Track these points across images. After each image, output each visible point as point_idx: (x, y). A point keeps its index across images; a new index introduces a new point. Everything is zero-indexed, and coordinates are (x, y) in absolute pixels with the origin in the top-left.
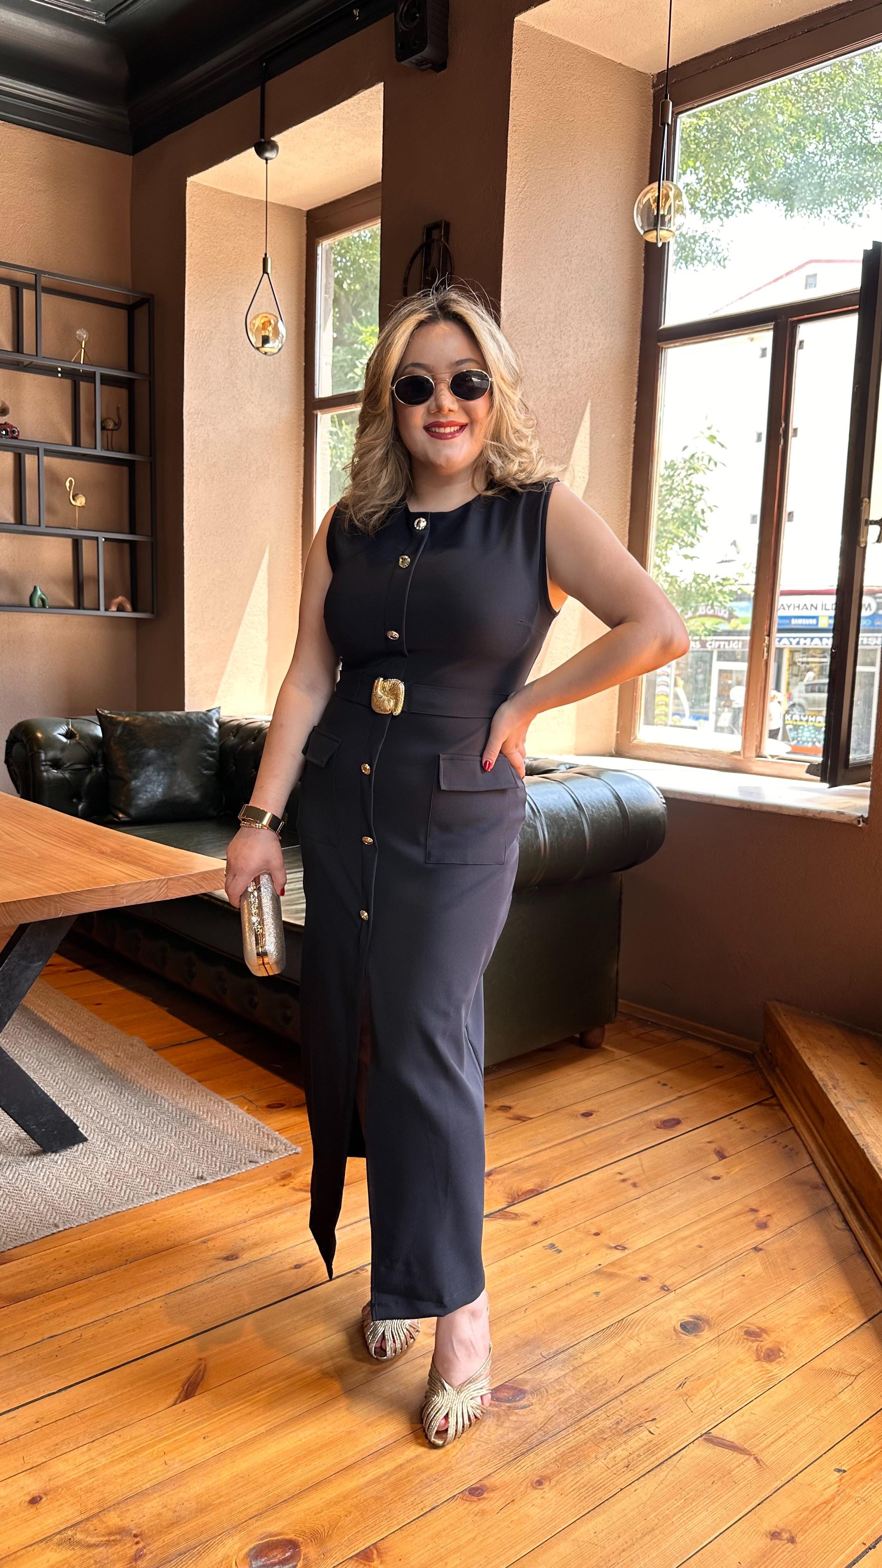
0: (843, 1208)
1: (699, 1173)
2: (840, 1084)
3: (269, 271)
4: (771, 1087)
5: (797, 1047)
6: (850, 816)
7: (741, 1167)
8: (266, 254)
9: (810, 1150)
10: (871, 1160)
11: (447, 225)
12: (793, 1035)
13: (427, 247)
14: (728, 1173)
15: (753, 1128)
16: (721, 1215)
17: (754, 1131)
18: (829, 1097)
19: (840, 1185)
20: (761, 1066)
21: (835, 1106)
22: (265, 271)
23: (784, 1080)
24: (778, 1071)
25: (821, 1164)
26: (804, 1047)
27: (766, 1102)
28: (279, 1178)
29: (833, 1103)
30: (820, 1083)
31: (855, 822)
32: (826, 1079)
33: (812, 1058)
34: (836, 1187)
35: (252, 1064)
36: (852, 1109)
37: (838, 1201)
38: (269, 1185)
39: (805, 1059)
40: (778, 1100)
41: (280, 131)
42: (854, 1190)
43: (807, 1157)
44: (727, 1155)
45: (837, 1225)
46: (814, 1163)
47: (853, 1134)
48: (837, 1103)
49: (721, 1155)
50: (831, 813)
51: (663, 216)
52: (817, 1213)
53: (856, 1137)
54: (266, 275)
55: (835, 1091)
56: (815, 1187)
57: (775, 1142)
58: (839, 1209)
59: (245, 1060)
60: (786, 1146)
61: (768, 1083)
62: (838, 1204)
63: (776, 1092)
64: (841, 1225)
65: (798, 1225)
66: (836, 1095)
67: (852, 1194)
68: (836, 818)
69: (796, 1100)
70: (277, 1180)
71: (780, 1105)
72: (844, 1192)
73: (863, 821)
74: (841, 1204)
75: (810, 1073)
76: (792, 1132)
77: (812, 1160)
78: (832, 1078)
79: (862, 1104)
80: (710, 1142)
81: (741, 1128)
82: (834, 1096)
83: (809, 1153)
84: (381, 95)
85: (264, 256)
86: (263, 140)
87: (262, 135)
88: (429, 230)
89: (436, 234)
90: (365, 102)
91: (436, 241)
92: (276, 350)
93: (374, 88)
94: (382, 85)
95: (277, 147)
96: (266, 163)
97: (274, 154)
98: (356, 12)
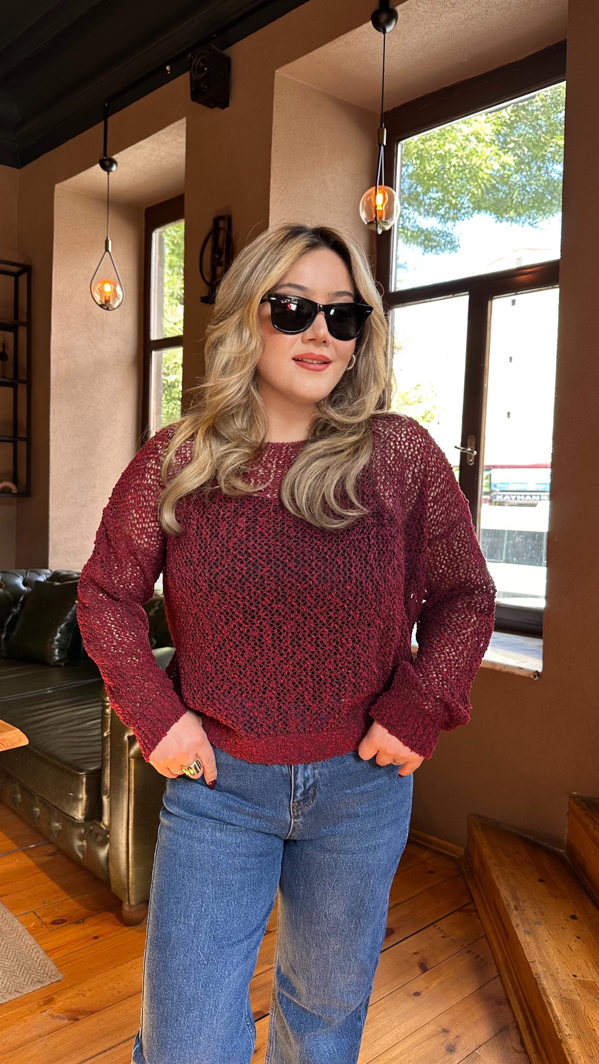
0: (521, 1028)
1: (403, 989)
2: (521, 904)
3: (110, 250)
4: (471, 894)
5: (489, 864)
6: (528, 671)
7: (439, 980)
9: (497, 962)
10: (541, 992)
11: (230, 219)
12: (486, 850)
13: (215, 233)
14: (427, 988)
15: (452, 937)
16: (418, 1037)
17: (453, 940)
18: (511, 917)
19: (520, 1002)
20: (464, 871)
21: (515, 928)
22: (107, 250)
23: (480, 887)
24: (477, 878)
25: (506, 976)
26: (494, 864)
27: (465, 908)
28: (41, 1003)
29: (514, 925)
30: (505, 902)
31: (532, 676)
32: (509, 899)
33: (500, 877)
34: (516, 1003)
35: (48, 879)
36: (528, 933)
37: (518, 1019)
38: (31, 1012)
39: (494, 876)
40: (475, 905)
41: (117, 152)
42: (531, 1011)
43: (494, 966)
44: (429, 968)
45: (516, 1047)
46: (500, 975)
47: (529, 961)
48: (517, 926)
49: (424, 968)
50: (514, 667)
52: (499, 1032)
53: (531, 965)
54: (107, 253)
55: (515, 912)
56: (499, 1003)
57: (469, 952)
58: (518, 1027)
59: (44, 874)
60: (479, 956)
61: (468, 889)
62: (517, 1022)
63: (475, 899)
64: (518, 1047)
65: (482, 1048)
66: (516, 917)
67: (528, 1014)
68: (517, 672)
69: (488, 909)
70: (40, 1006)
71: (476, 911)
72: (523, 1011)
73: (538, 675)
74: (520, 1022)
75: (498, 890)
76: (484, 939)
77: (498, 971)
78: (515, 898)
79: (537, 926)
80: (415, 953)
81: (443, 937)
82: (514, 917)
83: (496, 964)
84: (185, 126)
85: (106, 239)
86: (105, 158)
87: (105, 154)
88: (216, 221)
89: (222, 224)
90: (175, 131)
91: (222, 228)
92: (115, 306)
93: (180, 122)
94: (184, 120)
95: (116, 163)
96: (108, 174)
97: (114, 168)
98: (168, 68)
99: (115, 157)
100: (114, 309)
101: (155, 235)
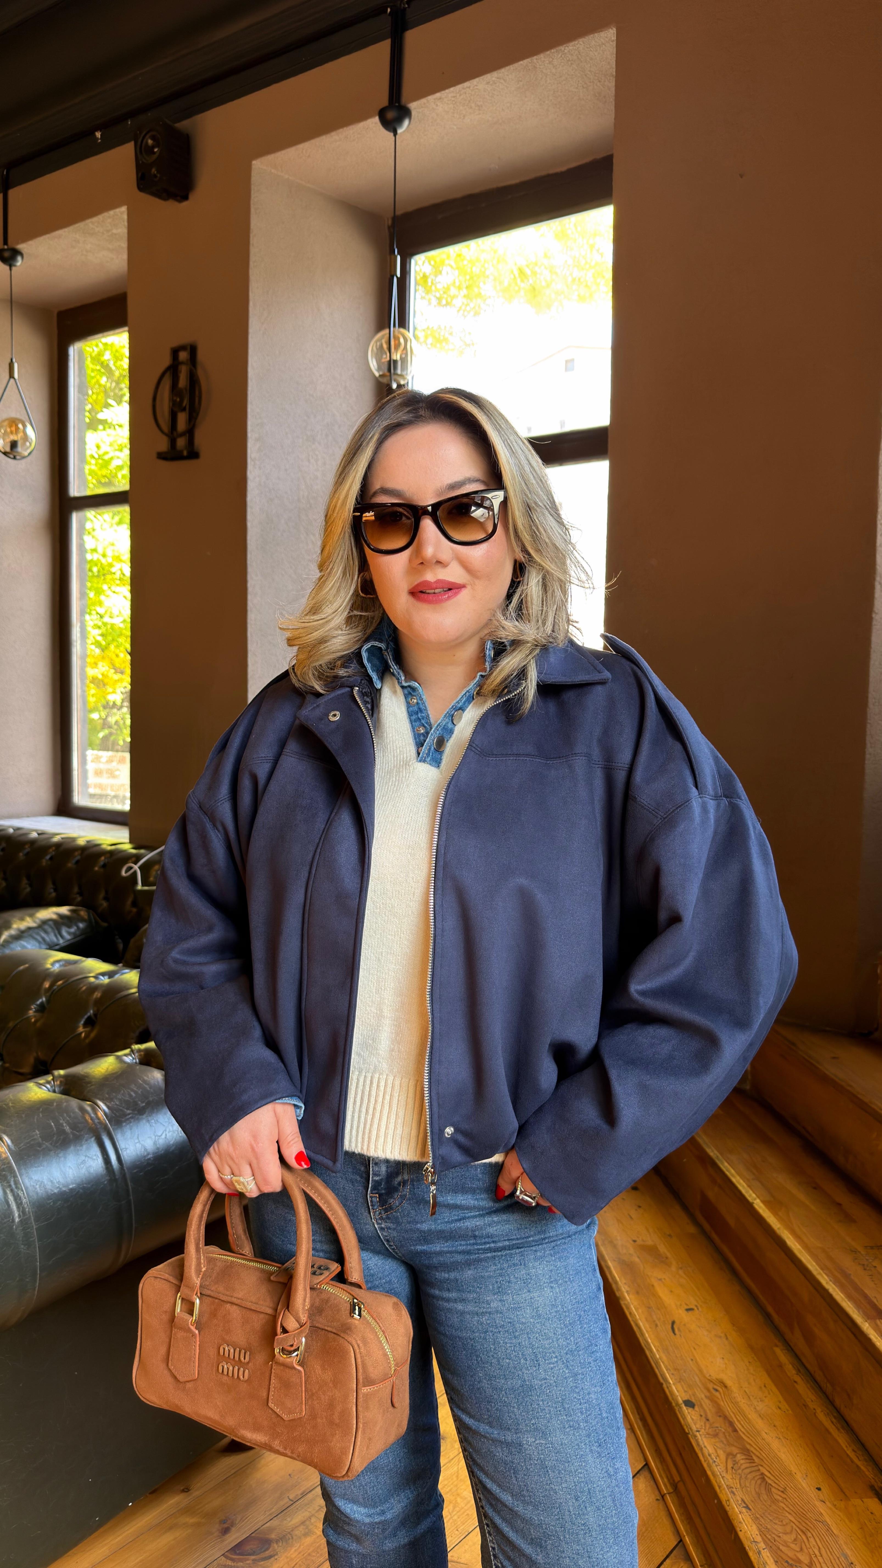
3: (16, 375)
8: (12, 360)
11: (193, 350)
13: (173, 369)
22: (11, 376)
51: (395, 362)
54: (12, 380)
84: (125, 217)
85: (10, 361)
86: (6, 247)
87: (5, 242)
88: (175, 352)
89: (183, 356)
90: (109, 220)
91: (182, 363)
92: (26, 454)
93: (117, 210)
94: (124, 209)
95: (22, 255)
96: (11, 270)
97: (19, 261)
98: (98, 134)
99: (21, 247)
100: (24, 457)
101: (73, 351)
